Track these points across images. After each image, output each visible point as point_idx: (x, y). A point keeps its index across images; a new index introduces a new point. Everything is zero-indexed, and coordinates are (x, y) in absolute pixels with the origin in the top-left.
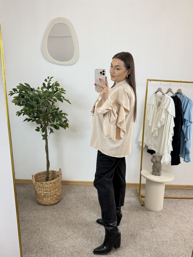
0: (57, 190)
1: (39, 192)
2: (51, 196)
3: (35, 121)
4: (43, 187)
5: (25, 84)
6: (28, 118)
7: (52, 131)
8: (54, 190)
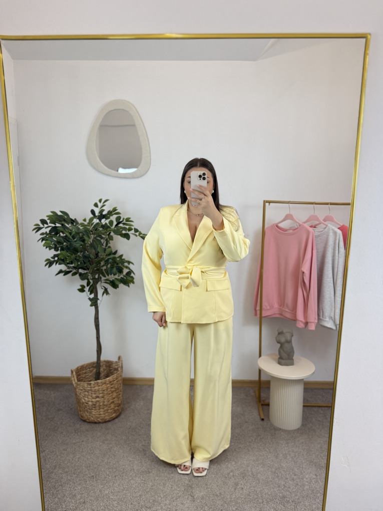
0: (115, 394)
1: (83, 401)
2: (105, 405)
3: (78, 275)
4: (91, 390)
5: (61, 212)
6: (63, 270)
7: (106, 291)
8: (111, 395)
